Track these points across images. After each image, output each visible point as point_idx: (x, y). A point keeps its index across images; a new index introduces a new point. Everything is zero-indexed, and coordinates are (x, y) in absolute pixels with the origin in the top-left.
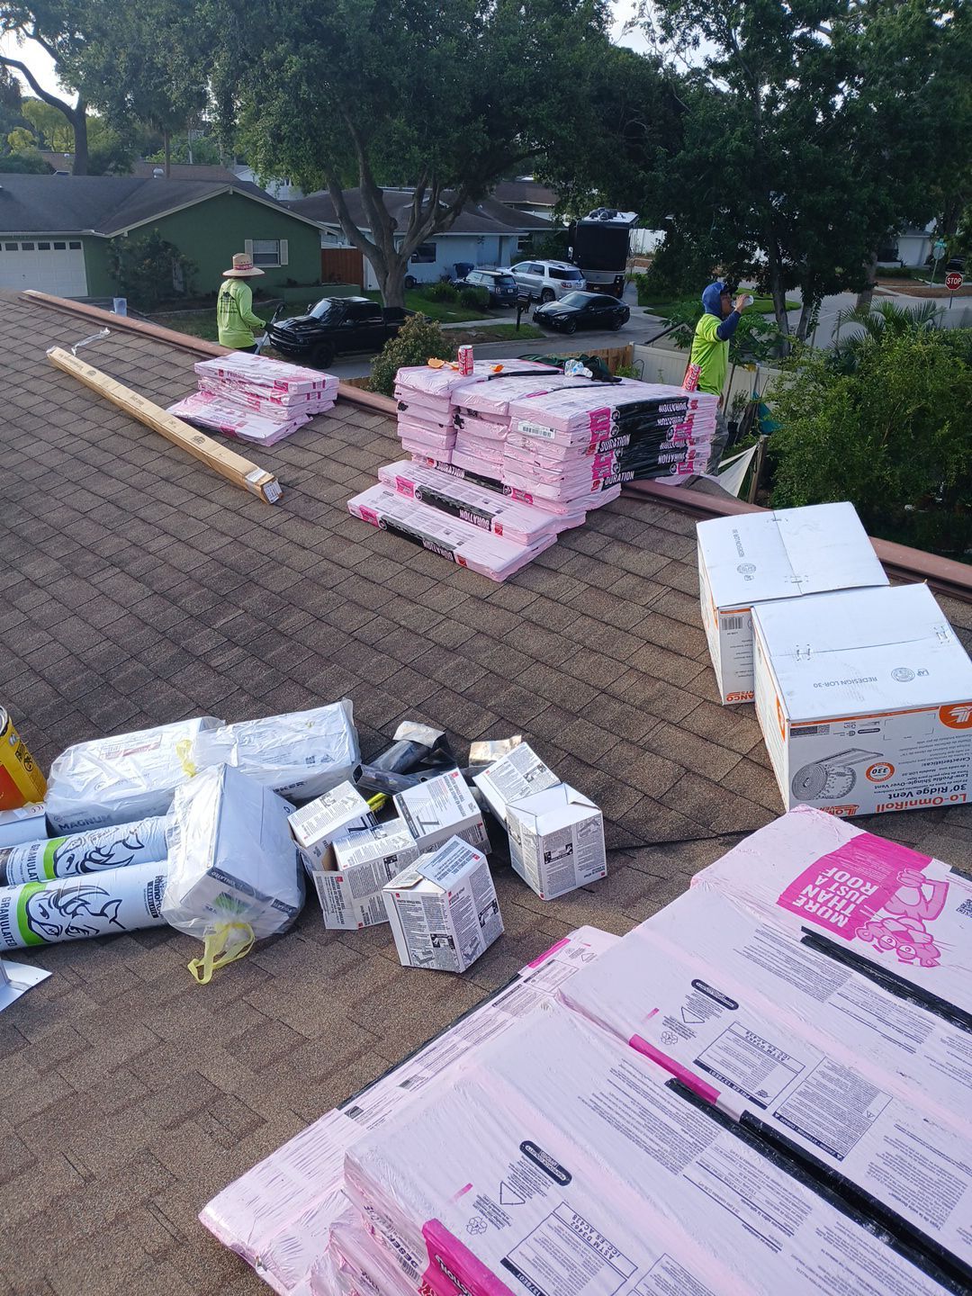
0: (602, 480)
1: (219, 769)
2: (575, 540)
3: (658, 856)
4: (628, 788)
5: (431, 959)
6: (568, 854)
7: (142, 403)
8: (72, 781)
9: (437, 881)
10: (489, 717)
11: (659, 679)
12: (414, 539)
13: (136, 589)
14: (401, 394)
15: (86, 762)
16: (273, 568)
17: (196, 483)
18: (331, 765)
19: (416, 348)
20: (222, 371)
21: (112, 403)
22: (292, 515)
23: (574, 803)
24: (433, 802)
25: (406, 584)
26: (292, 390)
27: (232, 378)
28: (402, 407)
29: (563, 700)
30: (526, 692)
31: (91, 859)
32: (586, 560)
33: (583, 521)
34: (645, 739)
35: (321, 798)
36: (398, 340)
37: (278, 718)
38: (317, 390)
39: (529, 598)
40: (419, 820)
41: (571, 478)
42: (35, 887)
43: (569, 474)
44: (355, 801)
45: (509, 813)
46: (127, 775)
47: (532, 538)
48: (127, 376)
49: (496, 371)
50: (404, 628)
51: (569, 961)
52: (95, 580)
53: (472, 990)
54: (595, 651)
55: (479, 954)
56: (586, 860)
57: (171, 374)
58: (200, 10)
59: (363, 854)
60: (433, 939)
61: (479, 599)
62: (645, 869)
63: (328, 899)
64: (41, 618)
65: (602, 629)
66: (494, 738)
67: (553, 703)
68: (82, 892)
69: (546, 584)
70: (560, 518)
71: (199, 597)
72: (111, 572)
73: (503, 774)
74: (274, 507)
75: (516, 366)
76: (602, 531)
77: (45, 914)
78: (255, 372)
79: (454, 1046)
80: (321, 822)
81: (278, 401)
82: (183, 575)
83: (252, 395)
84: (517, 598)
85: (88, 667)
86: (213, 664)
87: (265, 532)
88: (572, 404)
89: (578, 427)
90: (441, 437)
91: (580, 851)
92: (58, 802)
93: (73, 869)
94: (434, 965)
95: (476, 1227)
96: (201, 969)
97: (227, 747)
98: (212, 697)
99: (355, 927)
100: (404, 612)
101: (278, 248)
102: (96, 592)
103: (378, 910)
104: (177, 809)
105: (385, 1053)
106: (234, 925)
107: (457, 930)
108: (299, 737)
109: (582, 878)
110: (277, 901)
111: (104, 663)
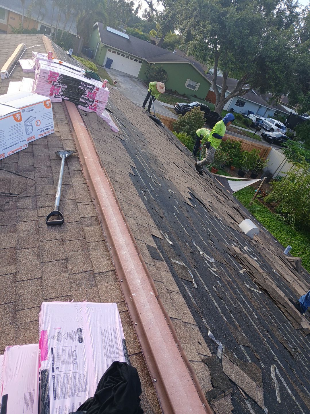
0: (54, 94)
3: (24, 200)
58: (189, 4)
101: (196, 85)
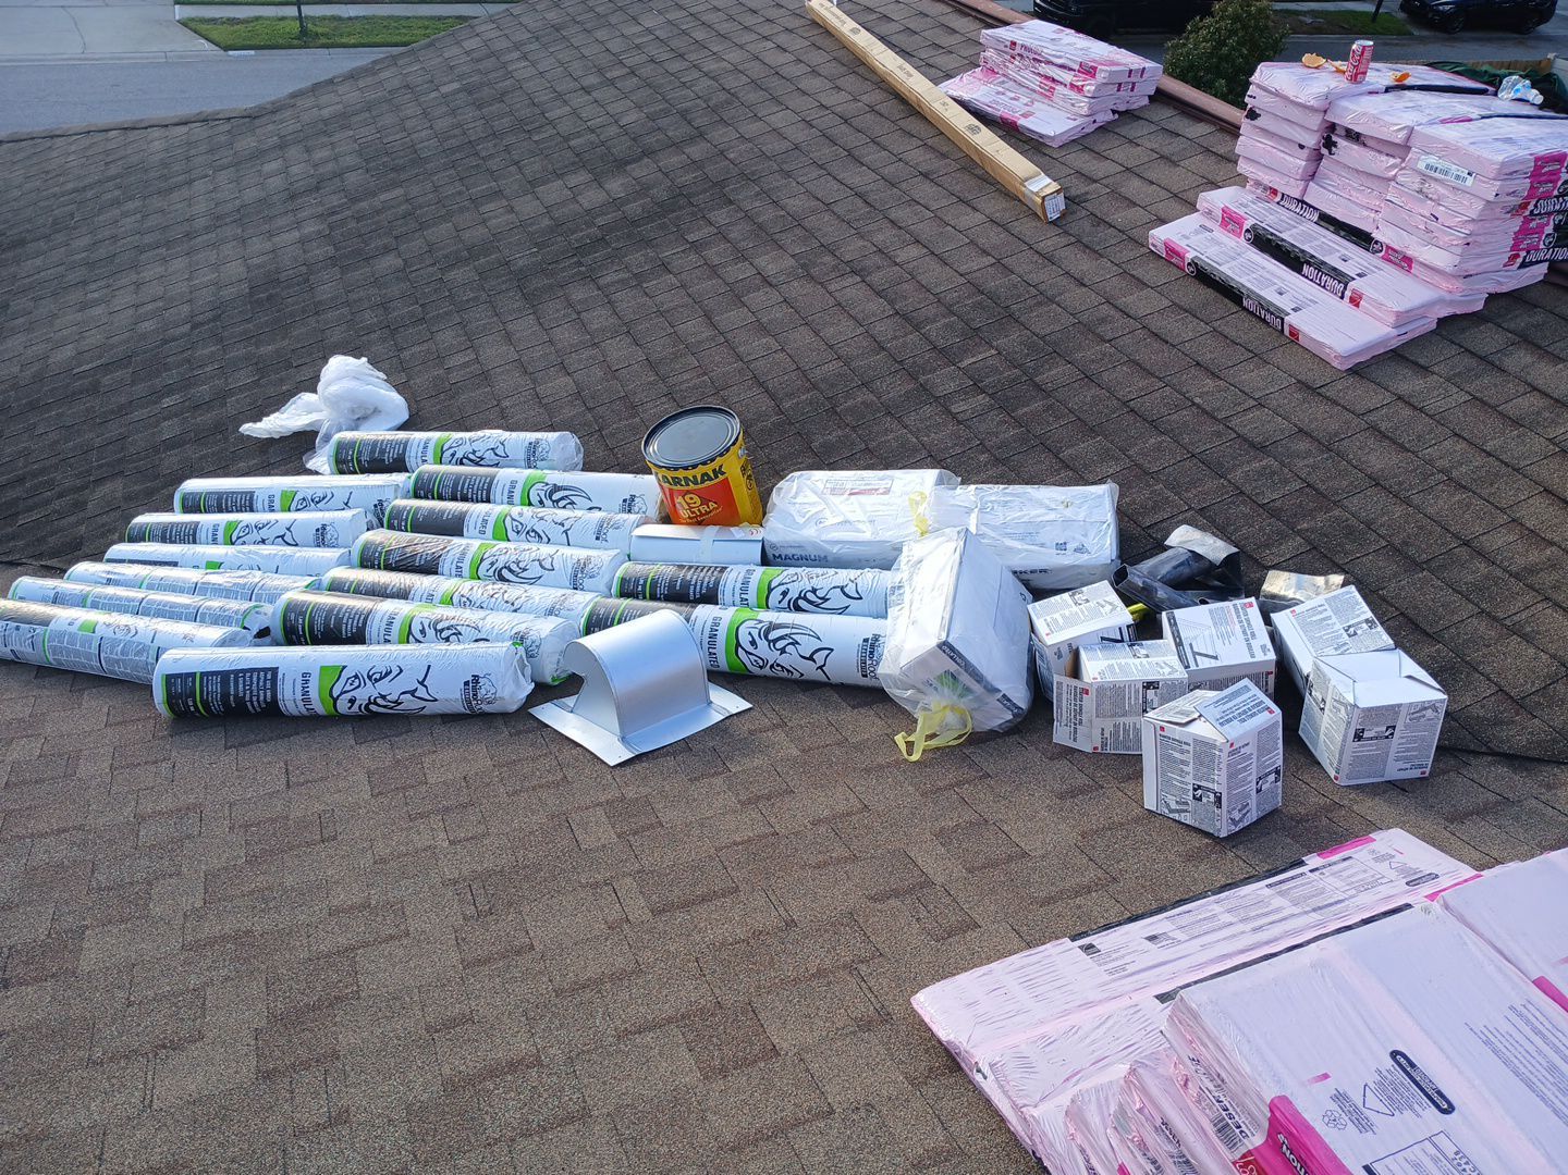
0: (1523, 254)
1: (959, 532)
2: (1463, 330)
3: (1503, 770)
4: (1477, 675)
5: (1186, 811)
6: (1387, 737)
7: (911, 76)
8: (792, 510)
9: (1218, 726)
10: (1293, 545)
11: (1551, 543)
12: (1230, 293)
13: (876, 306)
14: (1255, 97)
15: (809, 493)
16: (1040, 304)
17: (964, 184)
18: (1086, 557)
19: (1232, 33)
20: (1014, 44)
21: (872, 70)
22: (1073, 240)
23: (1410, 677)
24: (1214, 632)
25: (1210, 352)
26: (1101, 77)
27: (1025, 54)
28: (1253, 115)
29: (1405, 543)
30: (1353, 521)
31: (805, 599)
32: (1473, 362)
33: (1479, 306)
34: (1516, 618)
35: (1070, 593)
36: (1208, 20)
37: (1028, 489)
38: (1133, 79)
39: (1381, 397)
40: (1192, 648)
41: (1480, 245)
42: (746, 613)
43: (1478, 239)
44: (1114, 608)
45: (1317, 668)
46: (851, 517)
47: (1402, 319)
48: (894, 39)
49: (1397, 81)
50: (1198, 406)
51: (1372, 864)
52: (832, 287)
53: (1233, 863)
54: (1464, 487)
55: (1246, 823)
56: (1408, 750)
57: (947, 40)
59: (1118, 671)
60: (1195, 790)
61: (1309, 387)
62: (1483, 782)
63: (1064, 709)
64: (770, 321)
65: (1479, 460)
66: (1300, 570)
67: (1390, 544)
68: (794, 631)
69: (1409, 383)
70: (1448, 297)
71: (946, 326)
72: (850, 280)
73: (1314, 619)
74: (1052, 227)
75: (1427, 77)
76: (1505, 325)
77: (753, 643)
78: (1057, 48)
79: (1214, 916)
80: (1070, 621)
81: (1080, 89)
82: (931, 296)
83: (1047, 78)
84: (1365, 396)
85: (815, 386)
86: (955, 409)
87: (1036, 257)
88: (1508, 140)
89: (1511, 174)
90: (1299, 162)
91: (1402, 738)
92: (776, 530)
93: (785, 604)
94: (1187, 819)
95: (1333, 1121)
96: (910, 745)
97: (966, 510)
98: (947, 448)
99: (1088, 749)
100: (1202, 388)
102: (831, 302)
103: (1121, 737)
104: (903, 566)
105: (1120, 898)
106: (953, 708)
107: (1229, 788)
108: (1052, 516)
109: (1394, 771)
110: (1004, 696)
111: (832, 386)
